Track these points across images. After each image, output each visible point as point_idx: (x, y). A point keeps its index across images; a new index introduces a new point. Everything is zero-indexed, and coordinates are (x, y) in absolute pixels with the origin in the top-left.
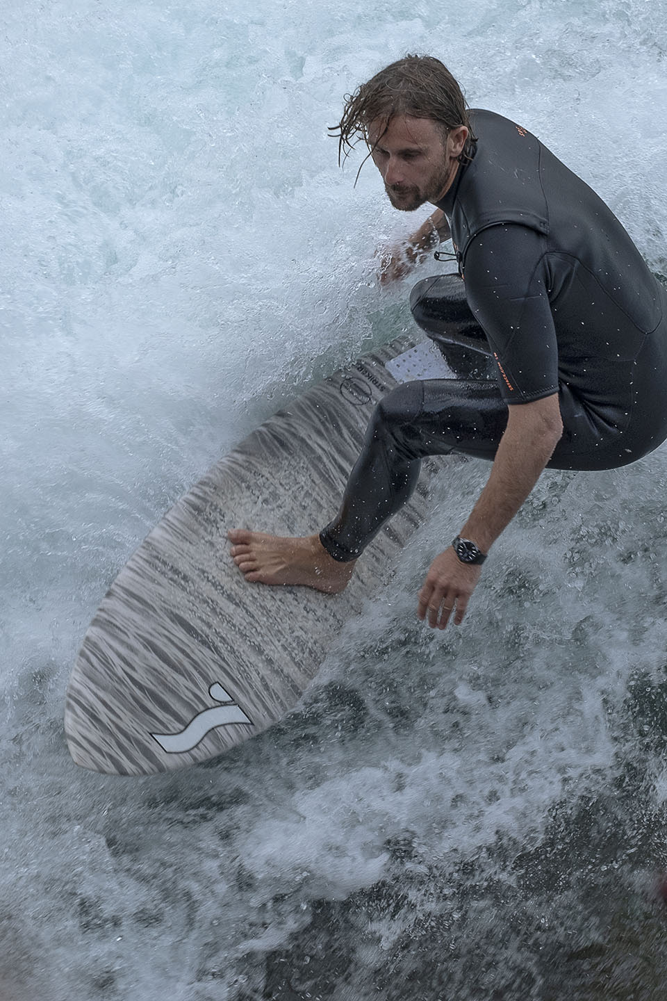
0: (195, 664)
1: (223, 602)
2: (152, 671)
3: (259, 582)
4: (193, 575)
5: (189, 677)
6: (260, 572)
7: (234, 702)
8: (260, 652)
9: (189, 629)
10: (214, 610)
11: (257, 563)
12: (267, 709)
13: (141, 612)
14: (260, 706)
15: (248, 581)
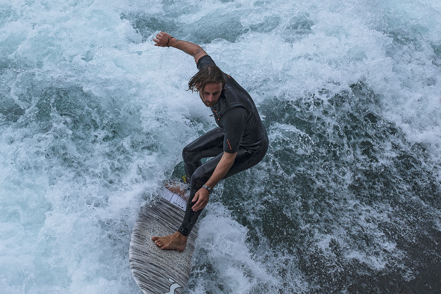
0: (162, 274)
1: (159, 258)
2: (153, 277)
3: (165, 249)
4: (148, 252)
5: (163, 277)
6: (165, 246)
7: (175, 282)
8: (174, 269)
9: (155, 266)
10: (158, 260)
11: (163, 244)
12: (183, 283)
13: (142, 263)
14: (181, 283)
15: (162, 250)
